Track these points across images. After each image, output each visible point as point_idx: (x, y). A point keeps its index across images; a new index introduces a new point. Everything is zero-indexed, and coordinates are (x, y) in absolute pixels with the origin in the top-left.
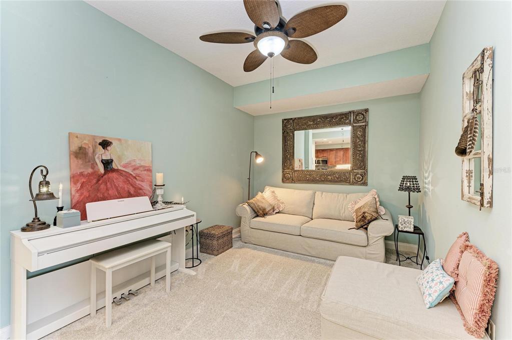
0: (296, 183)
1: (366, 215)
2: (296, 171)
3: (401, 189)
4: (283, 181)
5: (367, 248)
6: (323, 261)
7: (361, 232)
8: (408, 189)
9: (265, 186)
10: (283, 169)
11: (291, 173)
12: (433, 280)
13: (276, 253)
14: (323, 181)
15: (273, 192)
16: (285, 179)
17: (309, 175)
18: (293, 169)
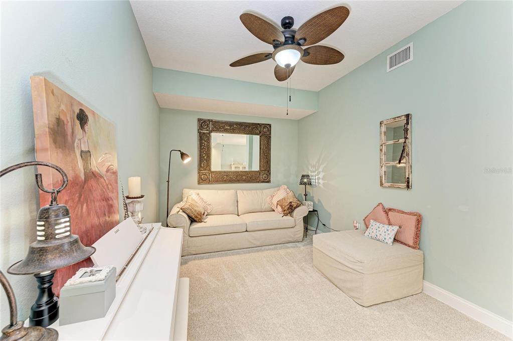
0: (214, 184)
1: (293, 204)
2: (213, 172)
3: (301, 184)
4: (199, 183)
5: (296, 227)
6: (267, 247)
7: (288, 217)
8: (305, 184)
9: (183, 190)
10: (199, 170)
11: (208, 174)
12: (379, 227)
13: (227, 255)
14: (239, 180)
15: (198, 194)
16: (202, 181)
17: (226, 176)
18: (210, 170)
